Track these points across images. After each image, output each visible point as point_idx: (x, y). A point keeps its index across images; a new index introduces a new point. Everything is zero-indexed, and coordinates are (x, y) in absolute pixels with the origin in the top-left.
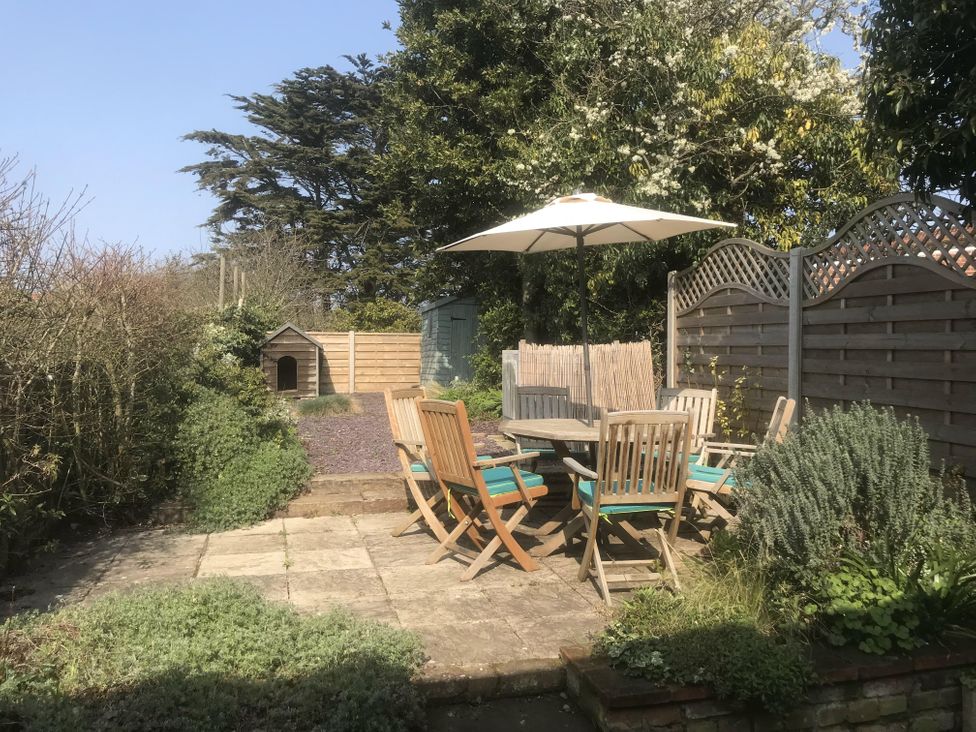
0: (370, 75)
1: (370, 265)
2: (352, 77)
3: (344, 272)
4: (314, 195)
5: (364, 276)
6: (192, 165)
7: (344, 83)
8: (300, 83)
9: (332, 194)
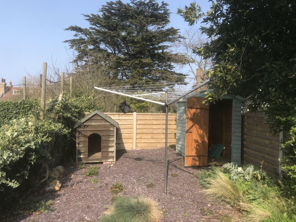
0: (136, 4)
1: (134, 77)
2: (128, 5)
3: (124, 80)
4: (113, 52)
5: (132, 82)
6: (68, 40)
7: (125, 7)
8: (108, 7)
9: (120, 51)
